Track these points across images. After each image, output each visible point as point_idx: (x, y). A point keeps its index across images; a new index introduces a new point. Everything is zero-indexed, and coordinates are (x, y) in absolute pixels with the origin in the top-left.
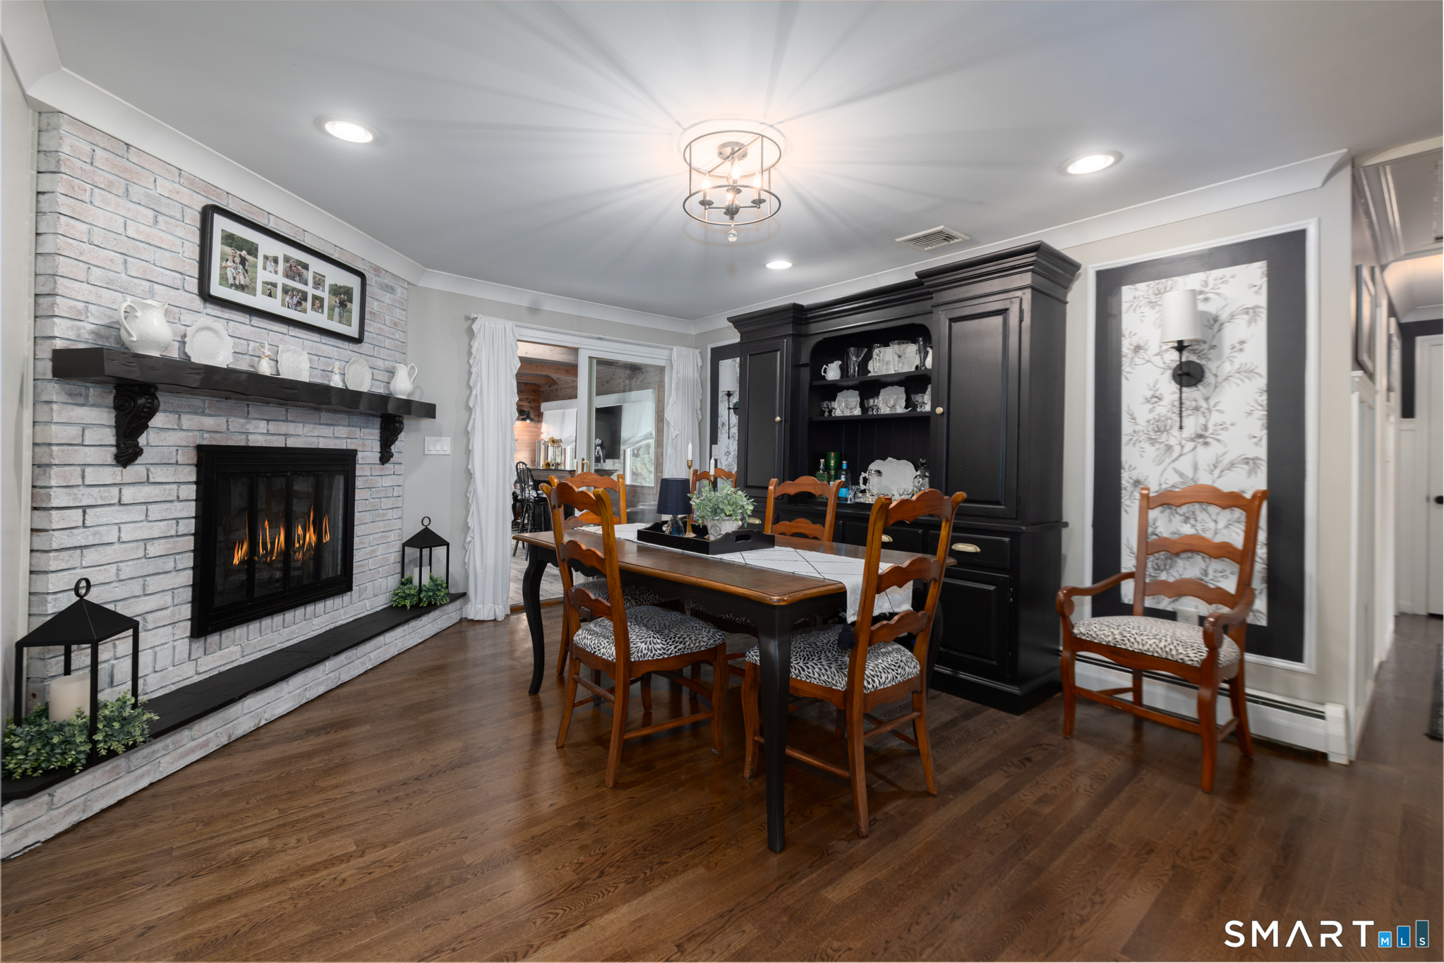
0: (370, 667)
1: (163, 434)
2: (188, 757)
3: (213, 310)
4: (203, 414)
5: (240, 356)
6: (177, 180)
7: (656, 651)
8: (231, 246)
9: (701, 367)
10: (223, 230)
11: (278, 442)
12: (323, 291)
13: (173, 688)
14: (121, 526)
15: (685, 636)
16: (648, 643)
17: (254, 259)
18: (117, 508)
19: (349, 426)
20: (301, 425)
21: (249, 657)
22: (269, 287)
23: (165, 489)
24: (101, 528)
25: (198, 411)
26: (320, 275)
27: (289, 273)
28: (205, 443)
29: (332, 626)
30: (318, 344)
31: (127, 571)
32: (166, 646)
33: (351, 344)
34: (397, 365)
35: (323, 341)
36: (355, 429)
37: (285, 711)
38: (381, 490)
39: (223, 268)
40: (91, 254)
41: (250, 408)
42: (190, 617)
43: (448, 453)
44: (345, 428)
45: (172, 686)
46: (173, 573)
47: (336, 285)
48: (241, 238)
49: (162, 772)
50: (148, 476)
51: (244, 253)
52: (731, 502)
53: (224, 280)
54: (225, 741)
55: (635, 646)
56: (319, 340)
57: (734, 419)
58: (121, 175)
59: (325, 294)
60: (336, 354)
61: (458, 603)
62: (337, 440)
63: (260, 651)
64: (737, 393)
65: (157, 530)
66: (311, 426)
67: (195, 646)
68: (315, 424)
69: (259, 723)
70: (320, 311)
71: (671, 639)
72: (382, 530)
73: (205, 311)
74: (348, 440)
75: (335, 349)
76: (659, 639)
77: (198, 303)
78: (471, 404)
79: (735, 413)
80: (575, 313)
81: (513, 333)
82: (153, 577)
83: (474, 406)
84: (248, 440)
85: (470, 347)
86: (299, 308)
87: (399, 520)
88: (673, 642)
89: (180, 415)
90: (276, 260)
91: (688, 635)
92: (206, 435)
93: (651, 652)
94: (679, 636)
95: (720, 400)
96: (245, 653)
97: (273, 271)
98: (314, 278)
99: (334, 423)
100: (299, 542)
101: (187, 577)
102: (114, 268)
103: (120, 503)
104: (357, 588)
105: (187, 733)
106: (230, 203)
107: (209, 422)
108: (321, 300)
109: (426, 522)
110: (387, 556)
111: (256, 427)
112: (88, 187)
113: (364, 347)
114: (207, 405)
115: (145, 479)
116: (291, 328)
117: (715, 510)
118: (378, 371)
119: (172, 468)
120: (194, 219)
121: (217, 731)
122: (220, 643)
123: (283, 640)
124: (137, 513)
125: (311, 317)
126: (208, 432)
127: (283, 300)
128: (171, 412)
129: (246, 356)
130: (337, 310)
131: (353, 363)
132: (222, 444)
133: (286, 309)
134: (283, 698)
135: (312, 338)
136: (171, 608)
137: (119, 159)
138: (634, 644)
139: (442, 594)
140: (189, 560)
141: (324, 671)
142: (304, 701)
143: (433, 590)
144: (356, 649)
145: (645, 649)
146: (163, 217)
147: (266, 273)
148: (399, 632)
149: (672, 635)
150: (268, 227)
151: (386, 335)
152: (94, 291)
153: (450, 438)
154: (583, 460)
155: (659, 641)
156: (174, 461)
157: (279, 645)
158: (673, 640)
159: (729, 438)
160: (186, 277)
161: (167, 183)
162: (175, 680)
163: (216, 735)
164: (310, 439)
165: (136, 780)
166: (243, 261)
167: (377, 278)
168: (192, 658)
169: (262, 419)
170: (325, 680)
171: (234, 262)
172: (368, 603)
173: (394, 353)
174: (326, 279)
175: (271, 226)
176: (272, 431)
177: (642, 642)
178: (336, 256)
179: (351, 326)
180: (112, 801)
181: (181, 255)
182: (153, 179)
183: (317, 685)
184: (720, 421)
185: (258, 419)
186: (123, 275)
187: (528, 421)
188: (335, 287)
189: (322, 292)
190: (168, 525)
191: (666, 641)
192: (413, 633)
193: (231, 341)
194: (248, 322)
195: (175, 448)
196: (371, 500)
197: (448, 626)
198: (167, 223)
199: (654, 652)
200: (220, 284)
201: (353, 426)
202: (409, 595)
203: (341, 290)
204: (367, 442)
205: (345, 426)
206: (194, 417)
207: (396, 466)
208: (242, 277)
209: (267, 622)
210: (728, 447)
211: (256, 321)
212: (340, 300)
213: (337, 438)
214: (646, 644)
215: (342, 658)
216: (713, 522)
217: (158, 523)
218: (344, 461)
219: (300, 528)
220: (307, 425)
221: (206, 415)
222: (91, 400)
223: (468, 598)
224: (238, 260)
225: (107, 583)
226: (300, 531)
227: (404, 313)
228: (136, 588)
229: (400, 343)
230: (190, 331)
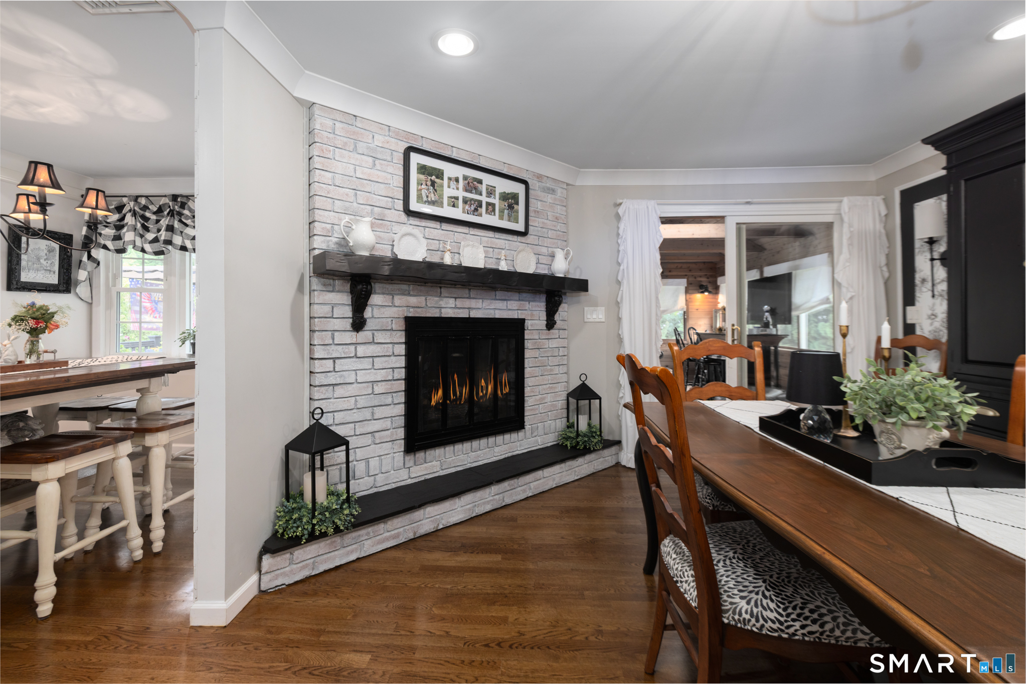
0: (530, 494)
1: (383, 310)
2: (384, 544)
3: (414, 221)
4: (409, 295)
5: (434, 252)
6: (387, 134)
7: (766, 621)
8: (424, 174)
9: (886, 215)
10: (418, 164)
11: (463, 314)
12: (495, 198)
13: (394, 486)
14: (358, 372)
15: (824, 611)
16: (752, 603)
17: (441, 181)
18: (354, 359)
19: (519, 300)
20: (481, 301)
21: (446, 470)
22: (453, 200)
23: (384, 348)
24: (344, 373)
25: (405, 293)
26: (491, 186)
27: (468, 188)
28: (410, 315)
29: (510, 455)
30: (493, 239)
31: (362, 402)
32: (388, 456)
33: (519, 237)
34: (555, 250)
35: (497, 236)
36: (524, 302)
37: (458, 520)
38: (548, 351)
39: (419, 191)
40: (335, 192)
41: (442, 290)
42: (403, 437)
43: (603, 320)
44: (518, 302)
45: (393, 485)
46: (392, 406)
47: (505, 193)
48: (431, 167)
49: (365, 552)
50: (373, 338)
51: (433, 178)
52: (923, 396)
53: (419, 198)
54: (411, 536)
55: (730, 600)
56: (493, 236)
57: (941, 273)
58: (352, 137)
59: (496, 201)
60: (507, 245)
61: (613, 449)
62: (510, 311)
63: (455, 467)
64: (945, 239)
65: (380, 375)
66: (489, 301)
67: (407, 458)
68: (492, 299)
69: (437, 527)
70: (493, 213)
71: (794, 608)
72: (550, 382)
73: (409, 222)
74: (519, 312)
75: (506, 242)
76: (772, 601)
77: (403, 217)
78: (620, 279)
79: (943, 264)
80: (719, 182)
81: (656, 212)
82: (378, 408)
83: (622, 279)
84: (441, 313)
85: (618, 228)
86: (476, 213)
87: (565, 375)
88: (799, 615)
89: (393, 296)
90: (457, 180)
91: (830, 612)
92: (411, 310)
93: (757, 621)
94: (811, 606)
95: (917, 251)
96: (443, 468)
97: (455, 188)
98: (487, 189)
99: (507, 298)
100: (482, 391)
101: (401, 409)
102: (349, 200)
103: (356, 356)
104: (530, 426)
105: (383, 526)
106: (424, 143)
107: (413, 300)
108: (493, 205)
109: (583, 378)
110: (555, 403)
111: (447, 303)
112: (332, 148)
113: (530, 238)
114: (411, 288)
115: (371, 340)
116: (471, 229)
117: (889, 406)
118: (543, 257)
119: (388, 333)
120: (399, 158)
121: (406, 527)
122: (425, 458)
123: (472, 461)
124: (367, 364)
125: (486, 219)
126: (413, 307)
127: (464, 209)
128: (387, 294)
129: (439, 252)
130: (506, 212)
131: (520, 251)
132: (422, 316)
133: (466, 215)
134: (456, 510)
135: (487, 235)
136: (391, 430)
137: (350, 127)
138: (729, 596)
139: (595, 441)
140: (401, 397)
141: (490, 493)
142: (474, 515)
143: (588, 436)
144: (518, 479)
145: (746, 612)
146: (379, 161)
147: (450, 190)
148: (556, 469)
149: (799, 601)
150: (452, 157)
151: (548, 227)
152: (337, 216)
153: (604, 308)
154: (733, 325)
155: (772, 605)
156: (390, 328)
157: (469, 464)
158: (798, 611)
159: (933, 296)
160: (396, 200)
161: (381, 138)
162: (395, 481)
163: (405, 531)
164: (488, 311)
165: (348, 554)
166: (433, 183)
167: (540, 183)
168: (406, 467)
169: (451, 297)
170: (491, 500)
171: (426, 185)
172: (539, 439)
173: (556, 241)
174: (497, 189)
175: (454, 155)
176: (458, 306)
177: (742, 598)
178: (505, 171)
179: (518, 223)
180: (332, 566)
181: (391, 185)
182: (371, 136)
183: (484, 503)
184: (918, 277)
185: (448, 297)
186: (355, 204)
187: (706, 294)
188: (504, 195)
189: (494, 200)
190: (387, 372)
191: (785, 609)
192: (570, 471)
193: (425, 242)
194: (439, 228)
195: (390, 319)
196: (540, 358)
197: (604, 468)
198: (381, 164)
199: (762, 621)
200: (418, 202)
201: (522, 300)
202: (570, 437)
203: (509, 196)
204: (535, 313)
205: (516, 300)
206: (403, 297)
207: (561, 331)
208: (432, 195)
209: (458, 447)
210: (932, 308)
211: (445, 226)
212: (508, 203)
213: (510, 310)
214: (748, 603)
215: (506, 485)
216: (883, 425)
217: (381, 371)
218: (517, 327)
219: (483, 381)
220: (485, 301)
221: (411, 295)
222: (337, 288)
223: (622, 445)
224: (429, 183)
225: (350, 410)
226: (483, 383)
227: (564, 208)
228: (367, 414)
229: (561, 233)
230: (396, 237)
